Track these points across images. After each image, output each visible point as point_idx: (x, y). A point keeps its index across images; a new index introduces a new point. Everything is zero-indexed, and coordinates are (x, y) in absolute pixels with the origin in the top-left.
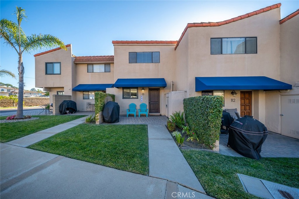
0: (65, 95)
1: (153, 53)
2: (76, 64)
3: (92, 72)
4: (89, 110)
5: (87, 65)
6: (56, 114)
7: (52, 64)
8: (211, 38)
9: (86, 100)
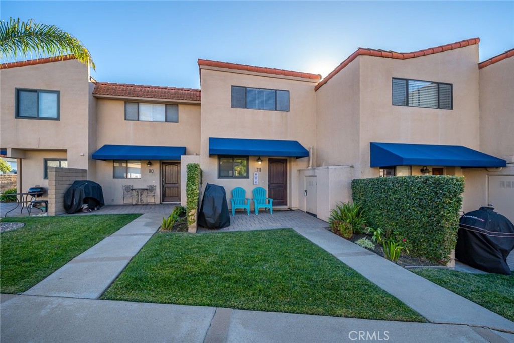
0: (70, 167)
1: (277, 91)
2: (98, 99)
3: (137, 119)
4: (128, 201)
5: (125, 102)
6: (57, 213)
7: (35, 94)
8: (393, 78)
9: (120, 180)
